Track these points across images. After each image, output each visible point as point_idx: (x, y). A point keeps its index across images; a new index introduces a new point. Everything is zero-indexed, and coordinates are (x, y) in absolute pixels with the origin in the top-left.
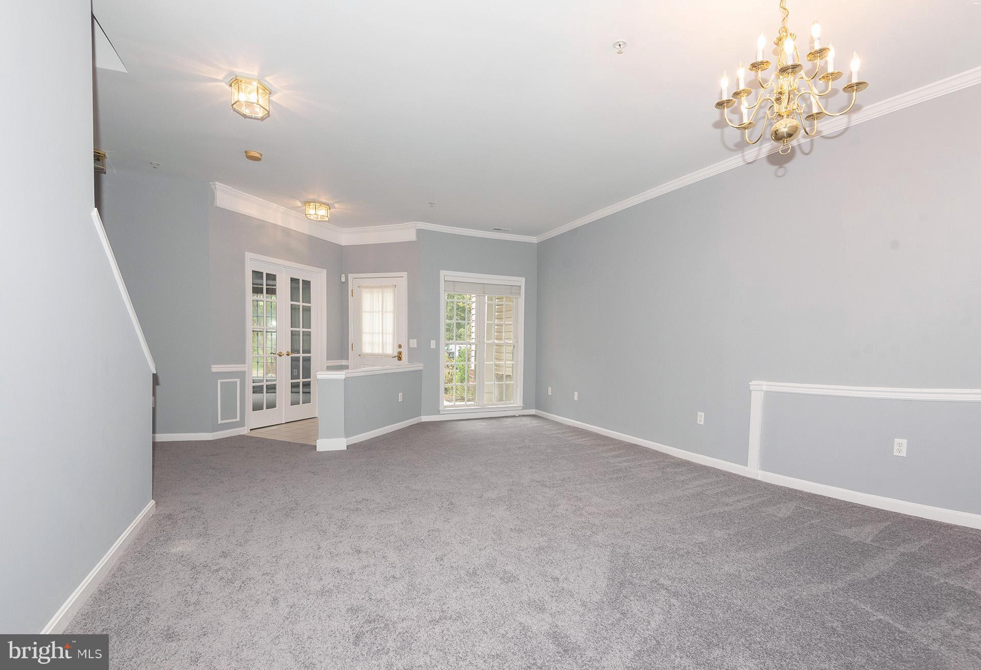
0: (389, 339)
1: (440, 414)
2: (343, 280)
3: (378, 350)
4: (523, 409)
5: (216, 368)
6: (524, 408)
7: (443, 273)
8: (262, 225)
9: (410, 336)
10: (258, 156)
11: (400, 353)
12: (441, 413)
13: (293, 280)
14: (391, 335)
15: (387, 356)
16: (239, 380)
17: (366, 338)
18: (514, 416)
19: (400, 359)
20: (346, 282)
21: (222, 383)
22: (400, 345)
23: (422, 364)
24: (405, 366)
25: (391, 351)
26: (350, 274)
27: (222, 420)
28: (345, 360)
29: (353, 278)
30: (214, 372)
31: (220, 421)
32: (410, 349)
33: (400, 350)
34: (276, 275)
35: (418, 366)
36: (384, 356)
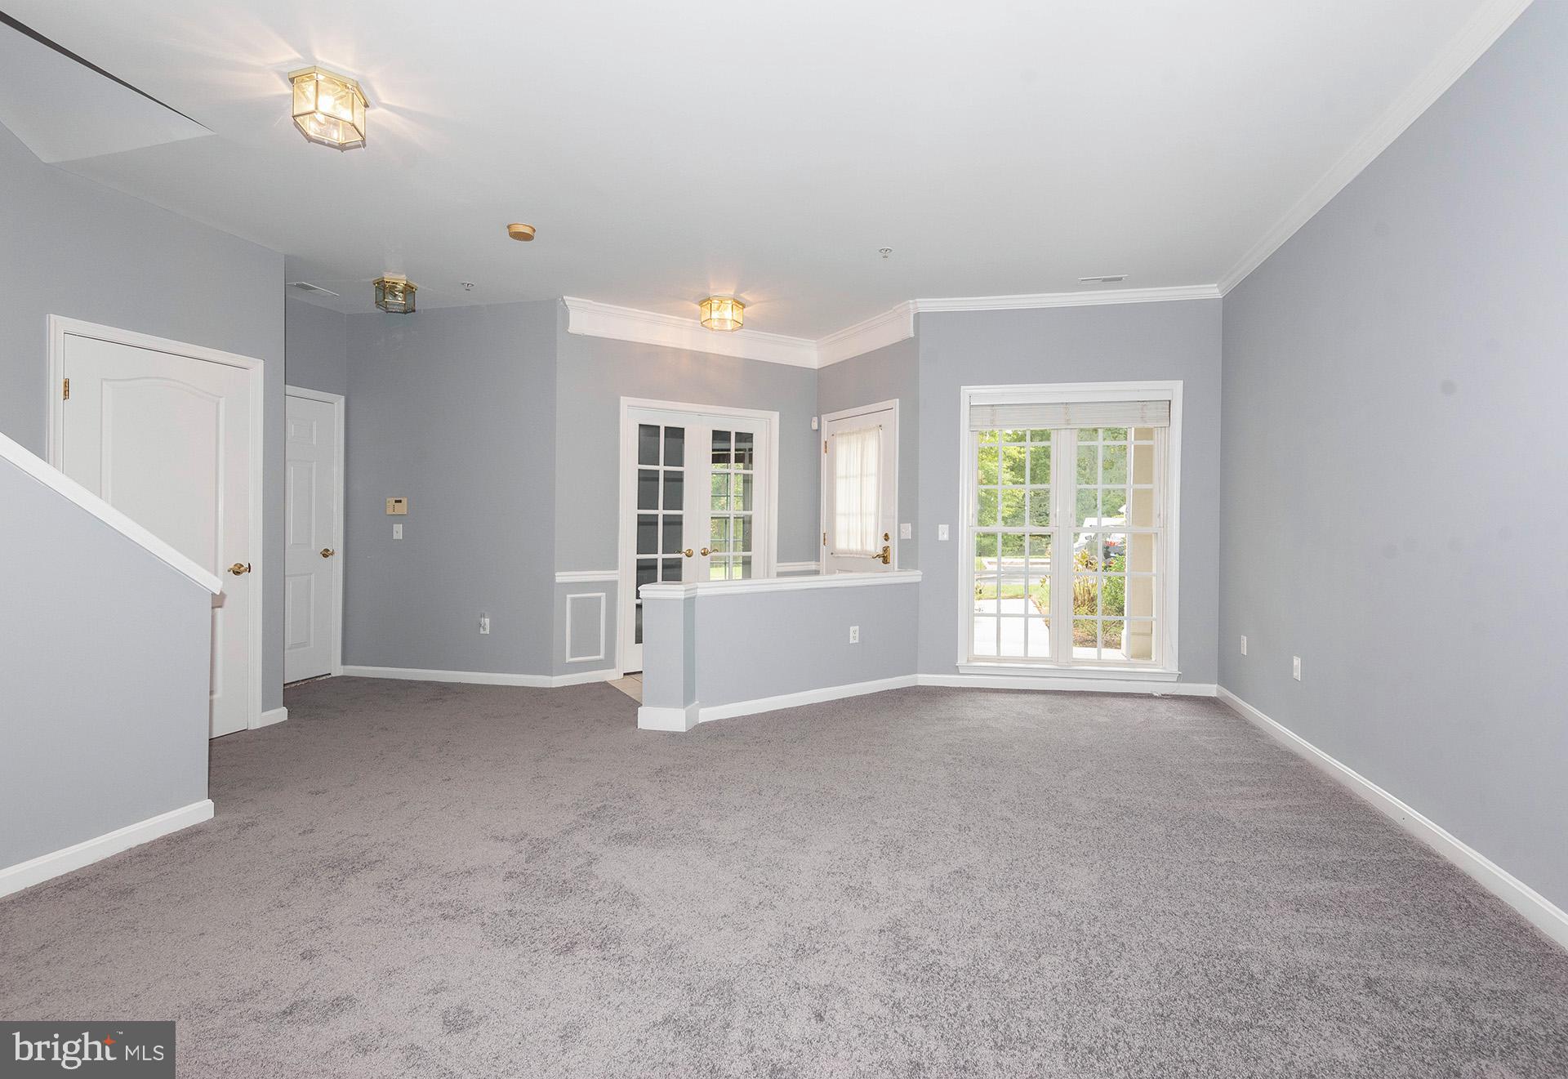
0: (870, 523)
1: (957, 674)
2: (815, 426)
3: (855, 546)
4: (1177, 682)
5: (561, 577)
6: (1181, 678)
7: (966, 391)
8: (653, 353)
9: (902, 519)
10: (527, 231)
11: (886, 549)
12: (962, 672)
13: (717, 436)
14: (873, 516)
15: (865, 553)
16: (604, 594)
17: (841, 524)
18: (1150, 696)
19: (885, 561)
20: (818, 431)
21: (573, 600)
22: (886, 535)
23: (919, 572)
24: (894, 575)
25: (874, 546)
26: (822, 416)
27: (572, 657)
28: (813, 563)
29: (825, 423)
30: (560, 584)
31: (569, 659)
32: (902, 542)
33: (886, 544)
34: (683, 429)
35: (914, 576)
36: (863, 556)
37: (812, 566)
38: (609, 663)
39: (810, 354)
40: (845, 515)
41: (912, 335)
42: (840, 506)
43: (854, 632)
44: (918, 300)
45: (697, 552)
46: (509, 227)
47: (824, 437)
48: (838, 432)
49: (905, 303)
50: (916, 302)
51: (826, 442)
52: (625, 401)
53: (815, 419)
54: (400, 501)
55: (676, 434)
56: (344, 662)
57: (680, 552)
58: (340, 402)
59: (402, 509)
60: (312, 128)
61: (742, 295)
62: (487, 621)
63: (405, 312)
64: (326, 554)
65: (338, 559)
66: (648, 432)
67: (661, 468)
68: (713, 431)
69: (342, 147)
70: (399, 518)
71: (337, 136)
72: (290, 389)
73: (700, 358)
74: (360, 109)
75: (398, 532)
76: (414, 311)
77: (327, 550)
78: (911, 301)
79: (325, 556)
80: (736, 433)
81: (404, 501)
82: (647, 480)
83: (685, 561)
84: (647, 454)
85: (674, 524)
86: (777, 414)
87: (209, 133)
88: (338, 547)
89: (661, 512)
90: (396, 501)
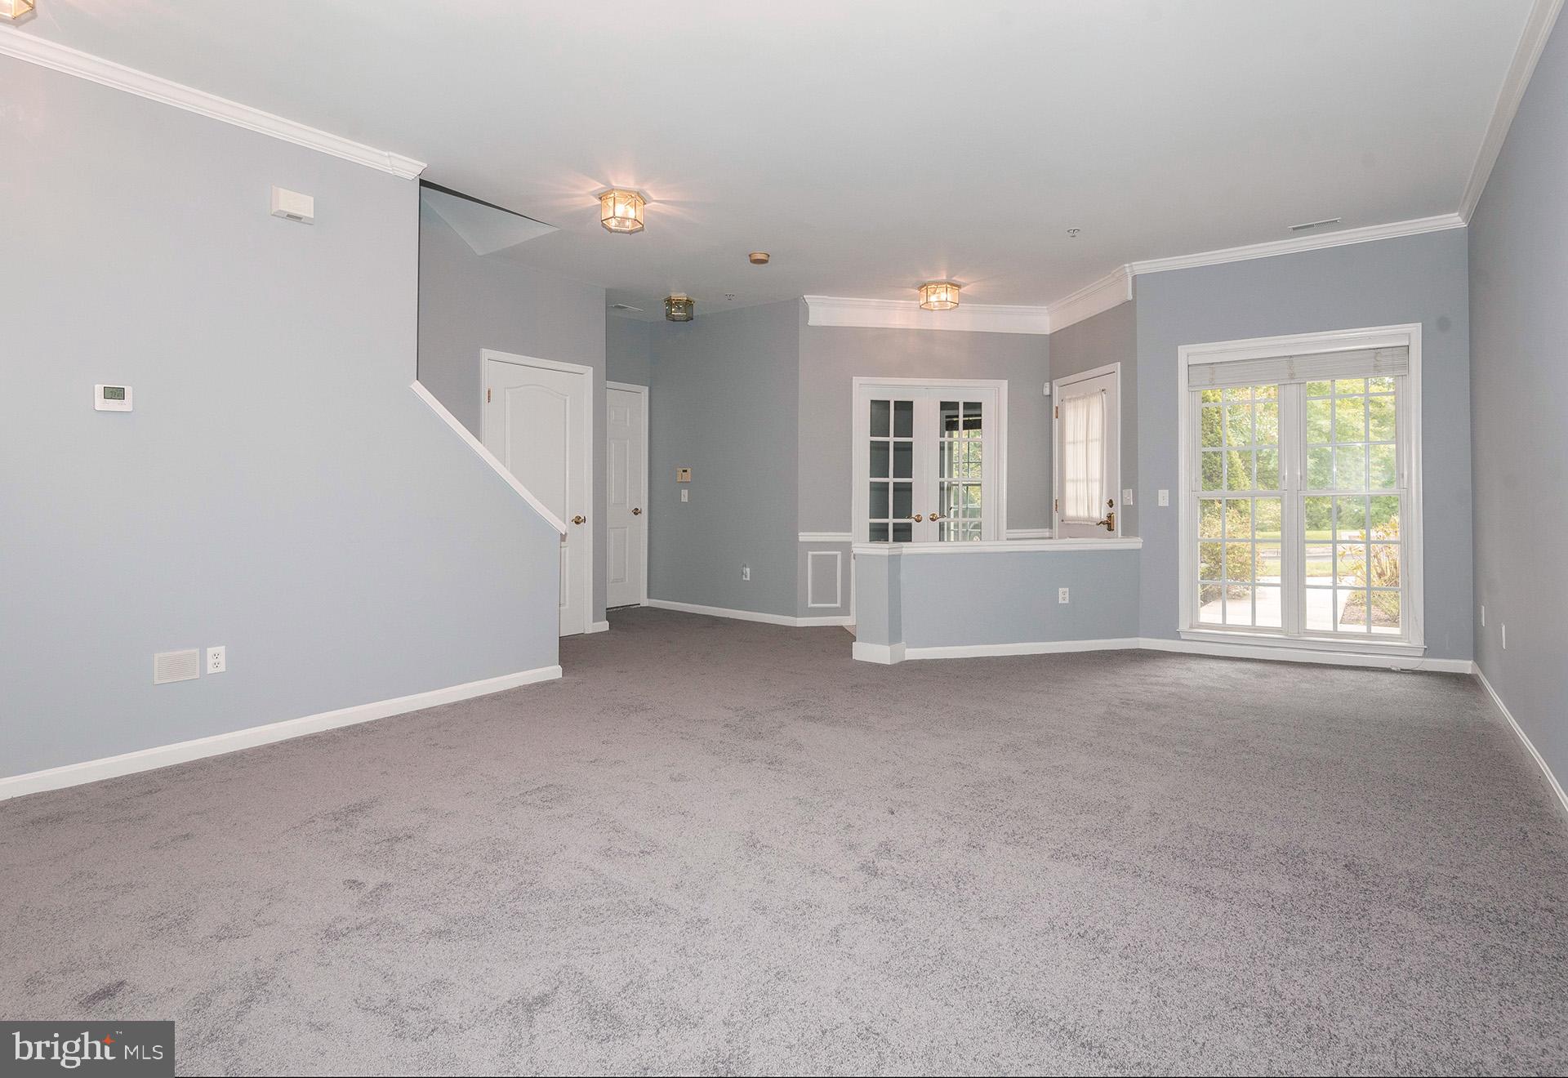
0: (1096, 488)
1: (1180, 639)
2: (1047, 391)
3: (1083, 513)
4: (1423, 656)
5: (804, 536)
6: (1428, 652)
7: (1183, 350)
8: (880, 335)
9: (1124, 484)
10: (765, 256)
11: (1110, 516)
12: (1182, 638)
13: (945, 406)
14: (1098, 482)
15: (1090, 519)
16: (840, 552)
17: (1070, 490)
19: (1110, 529)
20: (1050, 396)
21: (813, 556)
22: (1111, 501)
23: (1140, 540)
24: (1117, 542)
25: (1099, 513)
26: (1054, 382)
27: (813, 603)
28: (1048, 529)
29: (1056, 389)
30: (802, 542)
31: (810, 605)
32: (1125, 508)
33: (1111, 510)
34: (912, 402)
35: (1135, 543)
36: (1089, 523)
37: (1046, 532)
38: (845, 611)
39: (1041, 320)
40: (1073, 481)
41: (1130, 297)
42: (1070, 474)
43: (1064, 593)
44: (1134, 263)
45: (926, 517)
46: (750, 256)
47: (1056, 403)
48: (1067, 397)
49: (1120, 268)
50: (1131, 266)
51: (1057, 408)
52: (857, 381)
53: (1047, 384)
54: (686, 471)
55: (905, 408)
56: (649, 596)
57: (910, 516)
58: (645, 390)
59: (687, 477)
60: (613, 224)
61: (954, 278)
62: (748, 570)
63: (687, 321)
64: (636, 512)
65: (644, 516)
66: (880, 406)
67: (892, 439)
68: (941, 403)
69: (631, 232)
70: (685, 484)
71: (629, 225)
72: (610, 384)
73: (927, 336)
74: (640, 207)
75: (685, 495)
76: (692, 319)
77: (637, 509)
78: (1127, 265)
79: (636, 514)
80: (964, 403)
81: (689, 470)
82: (879, 450)
83: (915, 526)
84: (878, 426)
85: (904, 491)
86: (1006, 382)
87: (557, 229)
88: (644, 507)
89: (891, 480)
90: (684, 471)
